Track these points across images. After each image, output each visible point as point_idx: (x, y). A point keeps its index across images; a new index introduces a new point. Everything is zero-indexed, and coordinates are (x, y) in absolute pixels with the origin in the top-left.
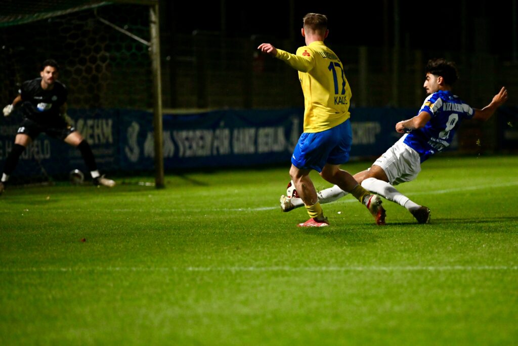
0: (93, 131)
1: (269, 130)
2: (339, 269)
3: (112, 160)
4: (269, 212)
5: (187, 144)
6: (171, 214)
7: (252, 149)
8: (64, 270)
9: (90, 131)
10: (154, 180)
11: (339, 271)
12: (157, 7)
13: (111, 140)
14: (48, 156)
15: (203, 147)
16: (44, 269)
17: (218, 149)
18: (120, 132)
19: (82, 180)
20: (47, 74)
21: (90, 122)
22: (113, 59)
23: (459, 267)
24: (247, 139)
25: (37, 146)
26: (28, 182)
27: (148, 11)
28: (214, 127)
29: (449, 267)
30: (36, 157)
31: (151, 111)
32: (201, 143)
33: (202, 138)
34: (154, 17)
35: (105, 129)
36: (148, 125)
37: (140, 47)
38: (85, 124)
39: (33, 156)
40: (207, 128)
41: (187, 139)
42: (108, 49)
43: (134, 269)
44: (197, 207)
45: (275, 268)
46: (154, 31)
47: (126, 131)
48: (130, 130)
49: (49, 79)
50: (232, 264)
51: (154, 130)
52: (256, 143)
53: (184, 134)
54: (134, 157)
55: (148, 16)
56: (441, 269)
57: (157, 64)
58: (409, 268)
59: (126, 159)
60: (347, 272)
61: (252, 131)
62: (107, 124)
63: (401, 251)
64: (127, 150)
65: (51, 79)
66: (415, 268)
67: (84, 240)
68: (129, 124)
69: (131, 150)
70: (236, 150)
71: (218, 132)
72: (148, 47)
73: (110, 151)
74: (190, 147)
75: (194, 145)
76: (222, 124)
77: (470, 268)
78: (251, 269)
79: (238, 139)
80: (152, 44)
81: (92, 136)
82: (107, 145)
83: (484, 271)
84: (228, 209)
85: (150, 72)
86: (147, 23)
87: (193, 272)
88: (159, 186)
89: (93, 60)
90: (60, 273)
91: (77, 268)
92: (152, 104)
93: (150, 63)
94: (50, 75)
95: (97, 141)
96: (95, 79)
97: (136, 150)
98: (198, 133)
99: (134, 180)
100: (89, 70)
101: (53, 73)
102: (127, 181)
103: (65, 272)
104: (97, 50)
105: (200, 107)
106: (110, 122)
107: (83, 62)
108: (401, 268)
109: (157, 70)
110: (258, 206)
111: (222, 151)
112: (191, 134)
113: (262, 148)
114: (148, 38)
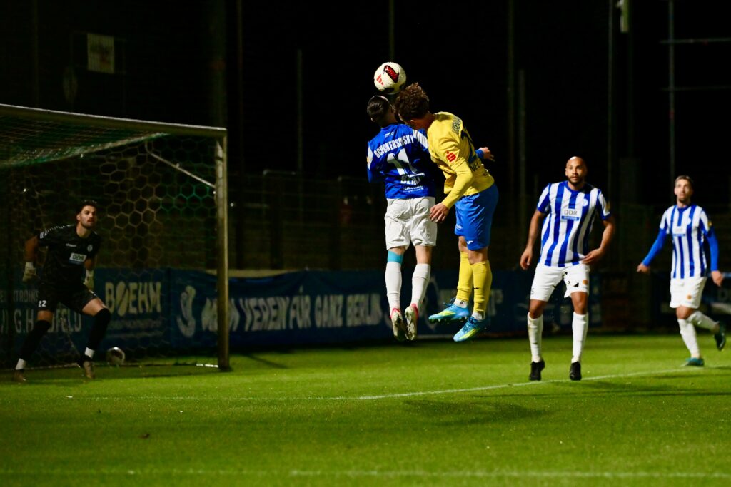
0: (137, 296)
1: (361, 298)
2: (487, 474)
3: (160, 333)
4: (377, 401)
5: (257, 315)
6: (249, 403)
7: (339, 322)
8: (132, 472)
9: (133, 297)
10: (216, 360)
11: (488, 478)
12: (225, 140)
13: (159, 309)
14: (78, 329)
15: (275, 319)
16: (105, 471)
17: (295, 321)
18: (171, 299)
19: (122, 361)
20: (86, 214)
21: (133, 286)
22: (167, 205)
23: (642, 474)
24: (333, 308)
25: (66, 316)
26: (53, 363)
27: (215, 145)
28: (291, 293)
29: (630, 474)
30: (64, 330)
31: (214, 272)
32: (274, 313)
33: (276, 307)
34: (221, 153)
35: (152, 295)
36: (208, 289)
37: (202, 189)
38: (127, 288)
39: (60, 328)
40: (283, 295)
41: (257, 308)
42: (160, 192)
43: (222, 472)
44: (281, 395)
45: (405, 473)
46: (221, 169)
47: (179, 297)
48: (184, 295)
49: (88, 221)
50: (348, 467)
51: (217, 295)
52: (344, 314)
53: (252, 302)
54: (188, 331)
55: (214, 151)
56: (622, 475)
57: (223, 213)
58: (578, 474)
59: (179, 333)
60: (500, 478)
61: (340, 299)
62: (155, 288)
63: (562, 452)
64: (180, 320)
65: (91, 220)
66: (587, 475)
67: (148, 436)
68: (183, 289)
69: (185, 322)
70: (318, 324)
71: (296, 300)
72: (212, 189)
73: (158, 323)
74: (260, 320)
75: (266, 316)
76: (301, 290)
77: (657, 475)
78: (375, 473)
79: (321, 309)
80: (218, 187)
81: (135, 304)
82: (155, 315)
83: (676, 478)
84: (322, 398)
85: (213, 222)
86: (212, 159)
87: (299, 477)
88: (224, 368)
89: (142, 206)
90: (128, 476)
91: (147, 471)
92: (217, 264)
93: (214, 211)
94: (90, 215)
95: (141, 311)
96: (143, 229)
97: (192, 322)
98: (271, 301)
99: (190, 361)
100: (135, 218)
101: (93, 214)
102: (181, 361)
103: (134, 476)
104: (147, 193)
105: (274, 267)
106: (159, 285)
107: (127, 208)
108: (568, 474)
109: (223, 220)
110: (361, 394)
111: (300, 324)
112: (261, 302)
113: (352, 321)
114: (213, 179)
